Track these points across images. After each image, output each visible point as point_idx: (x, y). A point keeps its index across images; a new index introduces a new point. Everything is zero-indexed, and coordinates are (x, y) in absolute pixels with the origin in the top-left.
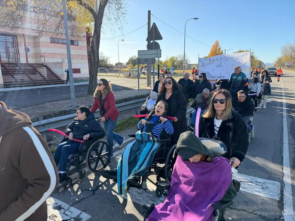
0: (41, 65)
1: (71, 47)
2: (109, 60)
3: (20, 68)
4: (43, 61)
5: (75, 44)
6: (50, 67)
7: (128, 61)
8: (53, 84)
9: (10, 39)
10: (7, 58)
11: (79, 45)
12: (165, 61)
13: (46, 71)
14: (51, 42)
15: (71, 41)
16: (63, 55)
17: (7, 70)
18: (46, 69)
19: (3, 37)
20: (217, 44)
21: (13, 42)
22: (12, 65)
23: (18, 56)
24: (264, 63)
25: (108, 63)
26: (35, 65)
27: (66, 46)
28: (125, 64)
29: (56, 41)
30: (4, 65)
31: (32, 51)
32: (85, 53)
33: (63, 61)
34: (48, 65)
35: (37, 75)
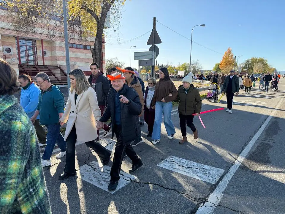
0: (56, 67)
1: (84, 51)
3: (37, 69)
4: (57, 63)
5: (88, 48)
6: (63, 69)
9: (30, 43)
10: (26, 60)
12: (177, 67)
13: (60, 73)
15: (84, 46)
17: (25, 70)
18: (60, 71)
19: (24, 41)
20: (229, 51)
21: (33, 46)
22: (30, 67)
23: (36, 59)
26: (50, 68)
29: (70, 45)
30: (23, 66)
31: (49, 54)
33: (75, 63)
34: (62, 67)
35: (51, 76)
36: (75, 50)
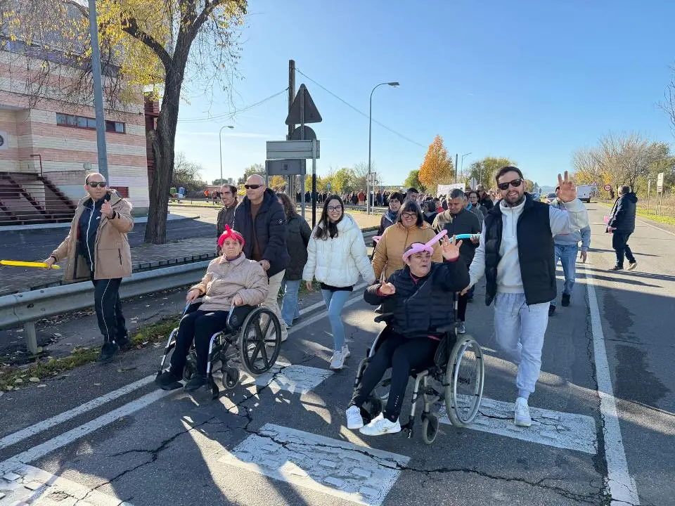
0: (31, 177)
1: (109, 136)
2: (200, 172)
4: (36, 166)
5: (117, 130)
6: (53, 182)
7: (242, 177)
8: (60, 222)
11: (127, 131)
12: (326, 177)
13: (44, 191)
14: (58, 125)
15: (108, 122)
16: (88, 154)
18: (43, 187)
20: (439, 143)
24: (539, 185)
25: (196, 178)
26: (15, 178)
27: (94, 133)
28: (237, 181)
29: (71, 121)
31: (10, 143)
32: (141, 151)
33: (86, 167)
34: (51, 178)
35: (19, 200)
36: (83, 132)
